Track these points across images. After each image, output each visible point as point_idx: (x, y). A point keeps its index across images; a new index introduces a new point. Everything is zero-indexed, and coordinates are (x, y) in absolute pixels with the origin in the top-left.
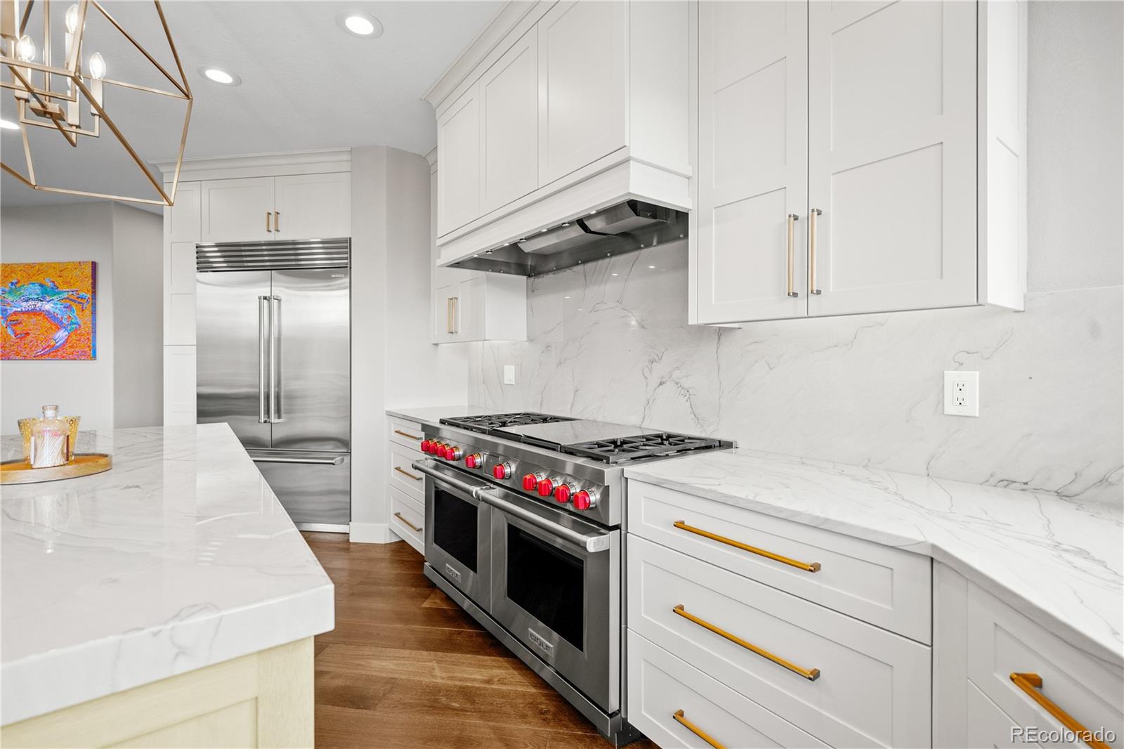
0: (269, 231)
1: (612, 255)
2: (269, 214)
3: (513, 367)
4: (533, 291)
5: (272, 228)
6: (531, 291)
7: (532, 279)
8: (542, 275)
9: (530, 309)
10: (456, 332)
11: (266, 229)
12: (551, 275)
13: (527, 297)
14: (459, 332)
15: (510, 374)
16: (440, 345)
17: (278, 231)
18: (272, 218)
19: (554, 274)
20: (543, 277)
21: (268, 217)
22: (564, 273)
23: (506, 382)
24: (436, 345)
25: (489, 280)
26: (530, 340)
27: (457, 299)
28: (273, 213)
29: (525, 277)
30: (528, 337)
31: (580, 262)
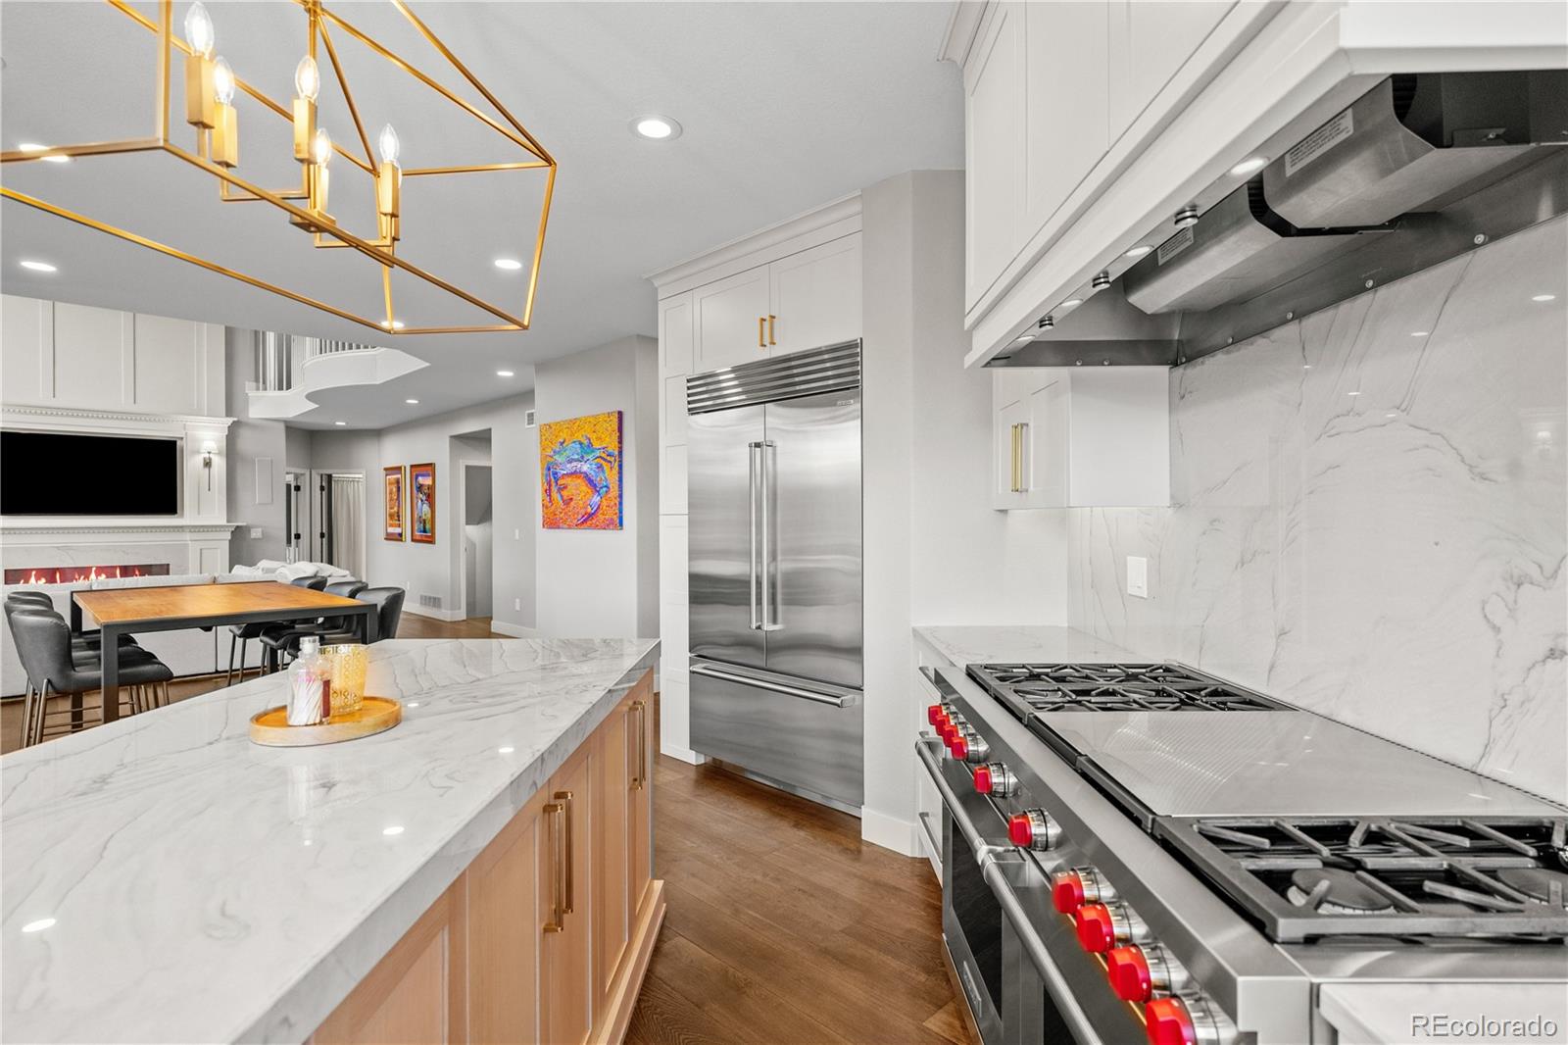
0: (763, 345)
1: (1378, 284)
2: (763, 320)
3: (1145, 559)
4: (1183, 397)
5: (767, 341)
6: (1178, 398)
7: (1179, 370)
8: (1201, 359)
9: (1177, 438)
10: (1027, 491)
11: (759, 343)
12: (1220, 357)
13: (1170, 412)
14: (1031, 489)
15: (1138, 574)
16: (1009, 511)
17: (774, 344)
18: (767, 325)
19: (1228, 353)
20: (1203, 363)
21: (762, 325)
22: (1250, 348)
23: (1129, 592)
24: (1004, 512)
25: (1076, 384)
26: (1177, 504)
27: (1027, 425)
28: (768, 318)
29: (1166, 368)
30: (1172, 497)
31: (1290, 316)
